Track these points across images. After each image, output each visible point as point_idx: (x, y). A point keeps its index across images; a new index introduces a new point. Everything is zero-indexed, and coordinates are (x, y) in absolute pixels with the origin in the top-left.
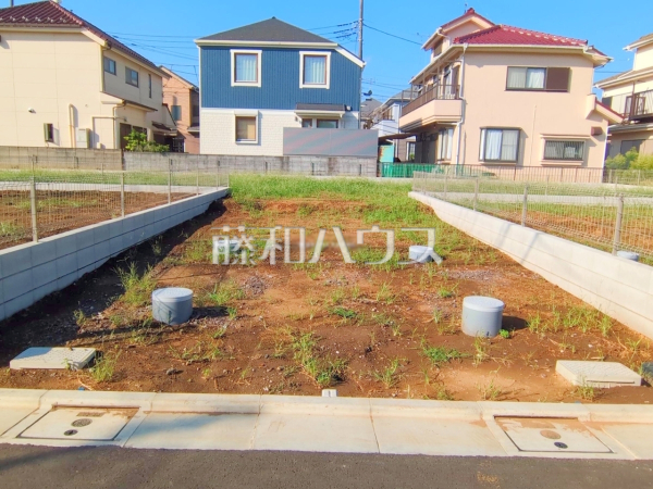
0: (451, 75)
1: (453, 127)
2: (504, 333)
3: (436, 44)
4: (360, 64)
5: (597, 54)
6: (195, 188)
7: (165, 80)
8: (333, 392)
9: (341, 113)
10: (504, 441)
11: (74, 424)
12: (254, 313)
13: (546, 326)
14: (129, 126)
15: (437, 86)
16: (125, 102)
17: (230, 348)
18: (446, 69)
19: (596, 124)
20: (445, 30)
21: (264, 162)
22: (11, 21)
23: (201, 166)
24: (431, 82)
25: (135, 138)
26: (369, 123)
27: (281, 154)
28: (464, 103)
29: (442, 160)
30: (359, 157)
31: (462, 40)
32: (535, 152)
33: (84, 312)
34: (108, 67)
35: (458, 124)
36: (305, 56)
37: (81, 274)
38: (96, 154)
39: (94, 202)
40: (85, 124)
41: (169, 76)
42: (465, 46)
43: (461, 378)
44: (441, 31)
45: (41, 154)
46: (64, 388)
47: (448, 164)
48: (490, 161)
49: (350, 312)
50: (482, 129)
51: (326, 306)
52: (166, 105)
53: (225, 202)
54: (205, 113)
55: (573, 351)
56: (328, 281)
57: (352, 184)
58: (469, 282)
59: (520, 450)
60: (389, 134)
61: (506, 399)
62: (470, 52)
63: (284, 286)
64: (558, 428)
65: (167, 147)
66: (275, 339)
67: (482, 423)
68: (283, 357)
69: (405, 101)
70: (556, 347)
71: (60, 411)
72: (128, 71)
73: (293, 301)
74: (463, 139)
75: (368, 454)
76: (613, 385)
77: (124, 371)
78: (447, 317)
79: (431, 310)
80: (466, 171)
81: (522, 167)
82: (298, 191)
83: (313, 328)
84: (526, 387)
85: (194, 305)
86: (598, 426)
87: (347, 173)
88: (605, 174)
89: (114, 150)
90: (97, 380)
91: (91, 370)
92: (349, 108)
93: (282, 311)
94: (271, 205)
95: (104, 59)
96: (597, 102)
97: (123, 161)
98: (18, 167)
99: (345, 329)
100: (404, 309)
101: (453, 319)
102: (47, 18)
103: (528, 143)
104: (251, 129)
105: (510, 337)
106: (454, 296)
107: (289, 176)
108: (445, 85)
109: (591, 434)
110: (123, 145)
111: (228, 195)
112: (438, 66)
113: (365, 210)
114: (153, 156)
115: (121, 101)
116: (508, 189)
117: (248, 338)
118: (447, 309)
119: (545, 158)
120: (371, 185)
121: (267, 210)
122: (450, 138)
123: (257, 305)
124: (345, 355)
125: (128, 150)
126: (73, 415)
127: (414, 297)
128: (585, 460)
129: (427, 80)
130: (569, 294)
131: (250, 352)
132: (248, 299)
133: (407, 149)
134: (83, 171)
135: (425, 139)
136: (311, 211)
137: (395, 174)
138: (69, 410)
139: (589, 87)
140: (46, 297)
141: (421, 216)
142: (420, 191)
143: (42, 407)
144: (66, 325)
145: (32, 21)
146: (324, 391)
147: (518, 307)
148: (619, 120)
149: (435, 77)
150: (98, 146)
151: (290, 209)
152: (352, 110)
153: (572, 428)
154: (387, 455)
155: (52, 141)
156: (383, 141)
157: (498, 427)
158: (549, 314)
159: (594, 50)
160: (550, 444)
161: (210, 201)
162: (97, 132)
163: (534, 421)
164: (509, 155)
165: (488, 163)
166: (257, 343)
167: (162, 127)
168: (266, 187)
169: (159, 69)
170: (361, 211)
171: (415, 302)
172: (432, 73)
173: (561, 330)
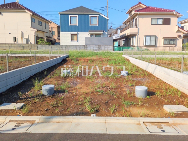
0: (134, 21)
1: (135, 36)
2: (148, 97)
3: (130, 12)
4: (107, 18)
5: (178, 14)
6: (58, 55)
7: (50, 24)
8: (95, 115)
9: (102, 33)
10: (146, 130)
11: (15, 126)
12: (73, 92)
13: (161, 95)
14: (39, 37)
15: (130, 24)
16: (38, 30)
17: (65, 102)
18: (133, 19)
19: (179, 34)
20: (132, 8)
21: (80, 47)
22: (4, 8)
23: (61, 48)
24: (129, 23)
25: (41, 40)
26: (111, 35)
27: (84, 45)
28: (139, 29)
29: (132, 45)
30: (108, 45)
31: (137, 11)
32: (161, 42)
33: (21, 92)
34: (33, 20)
35: (137, 35)
36: (91, 17)
37: (21, 81)
38: (29, 45)
39: (28, 59)
40: (26, 37)
41: (51, 23)
42: (138, 13)
43: (134, 110)
44: (131, 9)
45: (12, 45)
46: (14, 115)
47: (134, 46)
48: (147, 45)
49: (102, 91)
50: (144, 36)
51: (95, 89)
52: (50, 31)
53: (67, 59)
54: (62, 33)
55: (169, 102)
56: (96, 82)
57: (105, 53)
58: (138, 82)
59: (150, 132)
60: (117, 38)
61: (148, 117)
62: (140, 14)
63: (83, 83)
64: (163, 125)
65: (50, 43)
66: (79, 99)
67: (139, 124)
68: (81, 105)
69: (121, 29)
70: (164, 101)
71: (11, 122)
72: (39, 21)
73: (85, 88)
74: (139, 39)
75: (103, 134)
76: (181, 112)
77: (32, 110)
78: (131, 92)
79: (126, 90)
80: (140, 48)
81: (157, 47)
82: (89, 55)
83: (91, 96)
84: (154, 113)
85: (55, 90)
86: (175, 125)
87: (104, 50)
88: (183, 48)
89: (34, 44)
90: (24, 113)
91: (22, 110)
92: (104, 31)
93: (82, 91)
94: (81, 60)
95: (31, 18)
96: (179, 27)
97: (37, 47)
98: (5, 49)
99: (100, 96)
100: (119, 90)
101: (133, 93)
102: (14, 7)
103: (158, 40)
104: (75, 38)
105: (150, 98)
106: (134, 86)
107: (87, 51)
108: (133, 24)
109: (173, 127)
110: (37, 43)
111: (68, 57)
112: (130, 18)
113: (109, 60)
114: (46, 46)
115: (36, 30)
116: (153, 54)
117: (71, 99)
118: (131, 90)
119: (164, 44)
120: (111, 53)
121: (79, 61)
122: (135, 39)
123: (74, 89)
124: (99, 104)
125: (39, 44)
126: (15, 124)
127: (121, 86)
128: (170, 135)
129: (127, 22)
130: (169, 85)
131: (71, 103)
132: (72, 87)
133: (122, 42)
134: (25, 50)
135: (127, 39)
136: (93, 61)
137: (118, 50)
138: (14, 122)
139: (176, 23)
140: (11, 88)
141: (125, 62)
142: (126, 54)
143: (6, 121)
144: (16, 96)
145: (10, 8)
146: (92, 115)
147: (153, 89)
148: (186, 33)
149: (130, 21)
150: (30, 43)
151: (87, 61)
152: (105, 32)
153: (167, 125)
154: (109, 134)
155: (16, 42)
156: (115, 40)
157: (144, 125)
158: (162, 91)
159: (177, 13)
160: (160, 130)
161: (63, 59)
162: (29, 39)
163: (156, 123)
164: (153, 43)
165: (146, 46)
166: (73, 101)
167: (49, 37)
168: (80, 54)
169: (48, 21)
170: (107, 61)
171: (122, 87)
172: (129, 20)
173: (166, 96)
